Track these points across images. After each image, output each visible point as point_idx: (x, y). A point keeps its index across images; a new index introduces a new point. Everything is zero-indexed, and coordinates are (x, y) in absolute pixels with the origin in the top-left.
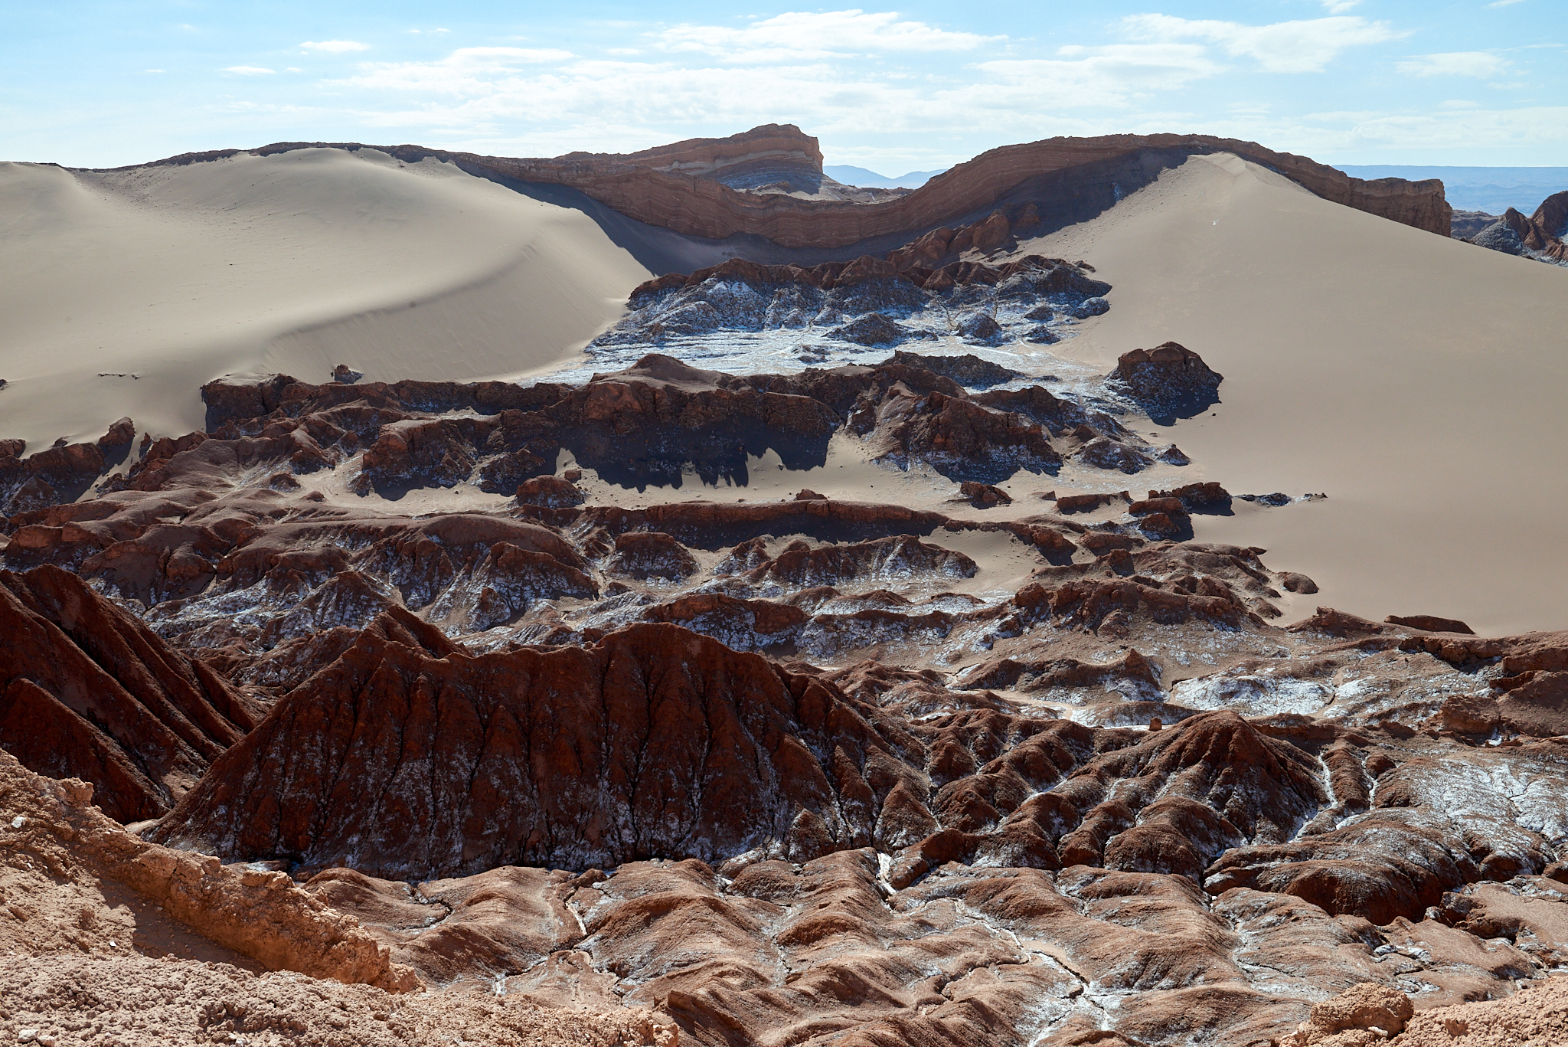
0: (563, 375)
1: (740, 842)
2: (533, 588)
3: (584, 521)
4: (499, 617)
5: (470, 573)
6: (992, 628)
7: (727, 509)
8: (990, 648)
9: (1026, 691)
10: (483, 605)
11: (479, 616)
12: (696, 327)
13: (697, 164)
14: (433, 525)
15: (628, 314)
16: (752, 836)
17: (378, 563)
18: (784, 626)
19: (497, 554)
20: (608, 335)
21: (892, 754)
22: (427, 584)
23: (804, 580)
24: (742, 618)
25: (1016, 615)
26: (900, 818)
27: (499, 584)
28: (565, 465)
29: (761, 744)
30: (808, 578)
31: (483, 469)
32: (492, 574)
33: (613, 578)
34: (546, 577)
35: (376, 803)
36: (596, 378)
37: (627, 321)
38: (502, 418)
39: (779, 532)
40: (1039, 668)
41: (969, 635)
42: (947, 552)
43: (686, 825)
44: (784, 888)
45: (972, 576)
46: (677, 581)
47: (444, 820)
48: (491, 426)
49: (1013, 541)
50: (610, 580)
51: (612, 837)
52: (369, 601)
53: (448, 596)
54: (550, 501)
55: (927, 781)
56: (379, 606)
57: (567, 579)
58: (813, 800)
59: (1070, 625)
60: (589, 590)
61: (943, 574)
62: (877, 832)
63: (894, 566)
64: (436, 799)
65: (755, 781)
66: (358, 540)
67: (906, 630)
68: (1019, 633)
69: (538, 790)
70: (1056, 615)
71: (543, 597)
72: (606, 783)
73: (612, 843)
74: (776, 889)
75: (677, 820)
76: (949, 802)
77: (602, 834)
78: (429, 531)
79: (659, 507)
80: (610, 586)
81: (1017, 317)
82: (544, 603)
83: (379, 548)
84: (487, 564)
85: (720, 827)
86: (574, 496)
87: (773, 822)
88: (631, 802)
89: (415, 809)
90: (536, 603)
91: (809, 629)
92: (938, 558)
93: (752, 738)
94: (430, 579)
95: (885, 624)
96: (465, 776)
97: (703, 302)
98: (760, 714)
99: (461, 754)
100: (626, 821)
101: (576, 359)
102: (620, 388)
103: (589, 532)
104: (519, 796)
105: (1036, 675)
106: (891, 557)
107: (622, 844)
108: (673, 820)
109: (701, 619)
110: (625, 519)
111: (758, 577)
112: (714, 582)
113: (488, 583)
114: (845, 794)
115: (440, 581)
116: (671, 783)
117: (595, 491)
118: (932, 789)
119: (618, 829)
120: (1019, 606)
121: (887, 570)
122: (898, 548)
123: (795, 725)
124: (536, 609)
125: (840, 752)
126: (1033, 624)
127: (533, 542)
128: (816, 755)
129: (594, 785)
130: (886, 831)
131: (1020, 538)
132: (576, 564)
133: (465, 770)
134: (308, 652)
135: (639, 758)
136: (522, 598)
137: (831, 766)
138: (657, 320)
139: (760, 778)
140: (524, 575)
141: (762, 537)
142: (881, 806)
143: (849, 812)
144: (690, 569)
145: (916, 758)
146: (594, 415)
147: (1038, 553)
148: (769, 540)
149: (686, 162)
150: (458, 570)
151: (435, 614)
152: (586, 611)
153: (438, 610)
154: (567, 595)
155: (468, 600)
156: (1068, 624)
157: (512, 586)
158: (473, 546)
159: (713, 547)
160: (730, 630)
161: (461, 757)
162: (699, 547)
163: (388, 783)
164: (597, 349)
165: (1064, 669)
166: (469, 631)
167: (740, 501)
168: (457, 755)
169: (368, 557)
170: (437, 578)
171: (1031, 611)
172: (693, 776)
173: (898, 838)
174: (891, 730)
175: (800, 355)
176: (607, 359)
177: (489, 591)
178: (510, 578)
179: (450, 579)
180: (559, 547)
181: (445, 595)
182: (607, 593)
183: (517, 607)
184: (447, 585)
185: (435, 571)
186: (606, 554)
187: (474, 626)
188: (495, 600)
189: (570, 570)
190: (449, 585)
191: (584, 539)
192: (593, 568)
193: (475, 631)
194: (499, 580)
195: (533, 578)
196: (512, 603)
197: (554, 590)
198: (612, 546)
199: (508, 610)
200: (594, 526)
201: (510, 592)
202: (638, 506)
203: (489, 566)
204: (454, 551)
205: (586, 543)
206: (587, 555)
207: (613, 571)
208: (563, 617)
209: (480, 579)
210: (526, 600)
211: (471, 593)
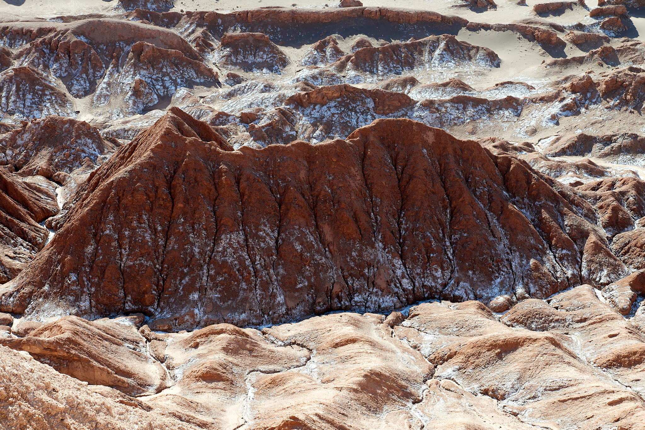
1: (491, 285)
2: (171, 78)
3: (187, 22)
4: (150, 102)
5: (118, 67)
6: (555, 108)
7: (302, 14)
8: (557, 124)
9: (600, 157)
10: (136, 93)
11: (134, 103)
14: (79, 27)
16: (499, 280)
17: (38, 59)
18: (397, 109)
19: (138, 52)
21: (575, 213)
22: (84, 76)
23: (377, 70)
24: (364, 103)
25: (574, 99)
26: (600, 262)
27: (144, 76)
29: (489, 210)
30: (380, 68)
32: (136, 67)
33: (227, 69)
34: (179, 70)
35: (205, 267)
39: (346, 33)
40: (608, 141)
41: (537, 114)
42: (478, 48)
43: (448, 274)
44: (557, 321)
45: (498, 66)
46: (276, 71)
47: (264, 279)
49: (519, 38)
50: (225, 72)
51: (395, 285)
52: (43, 91)
53: (105, 86)
55: (604, 233)
56: (51, 94)
57: (195, 71)
58: (534, 251)
59: (619, 107)
60: (213, 80)
61: (477, 65)
62: (584, 272)
63: (442, 58)
64: (253, 262)
65: (491, 238)
66: (15, 39)
67: (489, 111)
68: (578, 113)
69: (330, 252)
70: (605, 99)
71: (181, 85)
72: (380, 244)
73: (396, 290)
74: (551, 321)
75: (440, 270)
76: (629, 248)
77: (388, 283)
78: (77, 32)
79: (247, 12)
80: (228, 75)
82: (183, 90)
83: (37, 46)
84: (131, 59)
85: (473, 274)
87: (511, 268)
88: (402, 257)
89: (238, 270)
90: (177, 91)
91: (417, 111)
93: (482, 206)
94: (86, 72)
95: (474, 106)
96: (272, 243)
98: (485, 187)
99: (266, 226)
100: (403, 273)
103: (193, 32)
104: (317, 257)
105: (606, 144)
106: (438, 52)
107: (404, 290)
108: (436, 270)
109: (333, 104)
110: (220, 21)
111: (342, 67)
113: (135, 74)
114: (556, 245)
115: (94, 73)
116: (431, 242)
118: (607, 237)
119: (398, 279)
120: (574, 92)
121: (437, 62)
122: (442, 45)
123: (507, 194)
124: (178, 95)
125: (545, 215)
126: (587, 106)
127: (162, 41)
128: (527, 215)
129: (373, 247)
130: (591, 272)
131: (525, 36)
132: (197, 58)
133: (271, 238)
134: (27, 136)
135: (399, 224)
136: (164, 87)
137: (540, 223)
139: (494, 236)
140: (162, 68)
141: (334, 36)
142: (582, 253)
143: (561, 259)
144: (284, 62)
145: (591, 216)
147: (540, 48)
148: (339, 38)
150: (107, 65)
151: (97, 100)
152: (218, 96)
153: (99, 97)
154: (198, 84)
155: (122, 89)
156: (616, 106)
157: (154, 77)
158: (115, 46)
159: (295, 43)
160: (356, 112)
161: (266, 229)
162: (286, 45)
163: (212, 251)
165: (628, 141)
166: (129, 113)
167: (294, 5)
168: (262, 227)
169: (28, 54)
170: (91, 71)
171: (584, 94)
172: (444, 236)
173: (603, 276)
174: (570, 196)
177: (141, 82)
178: (151, 70)
179: (102, 72)
180: (182, 45)
181: (102, 85)
182: (226, 81)
183: (162, 94)
184: (101, 76)
185: (88, 65)
186: (213, 50)
187: (132, 110)
188: (145, 88)
189: (196, 63)
190: (102, 77)
191: (192, 37)
192: (208, 61)
193: (134, 113)
194: (143, 72)
195: (169, 70)
196: (157, 90)
197: (187, 80)
198: (216, 44)
199: (155, 96)
200: (197, 27)
201: (154, 82)
202: (217, 9)
203: (132, 61)
204: (100, 49)
205: (195, 40)
206: (199, 50)
207: (224, 64)
208: (201, 102)
209: (128, 72)
210: (168, 88)
211: (123, 83)
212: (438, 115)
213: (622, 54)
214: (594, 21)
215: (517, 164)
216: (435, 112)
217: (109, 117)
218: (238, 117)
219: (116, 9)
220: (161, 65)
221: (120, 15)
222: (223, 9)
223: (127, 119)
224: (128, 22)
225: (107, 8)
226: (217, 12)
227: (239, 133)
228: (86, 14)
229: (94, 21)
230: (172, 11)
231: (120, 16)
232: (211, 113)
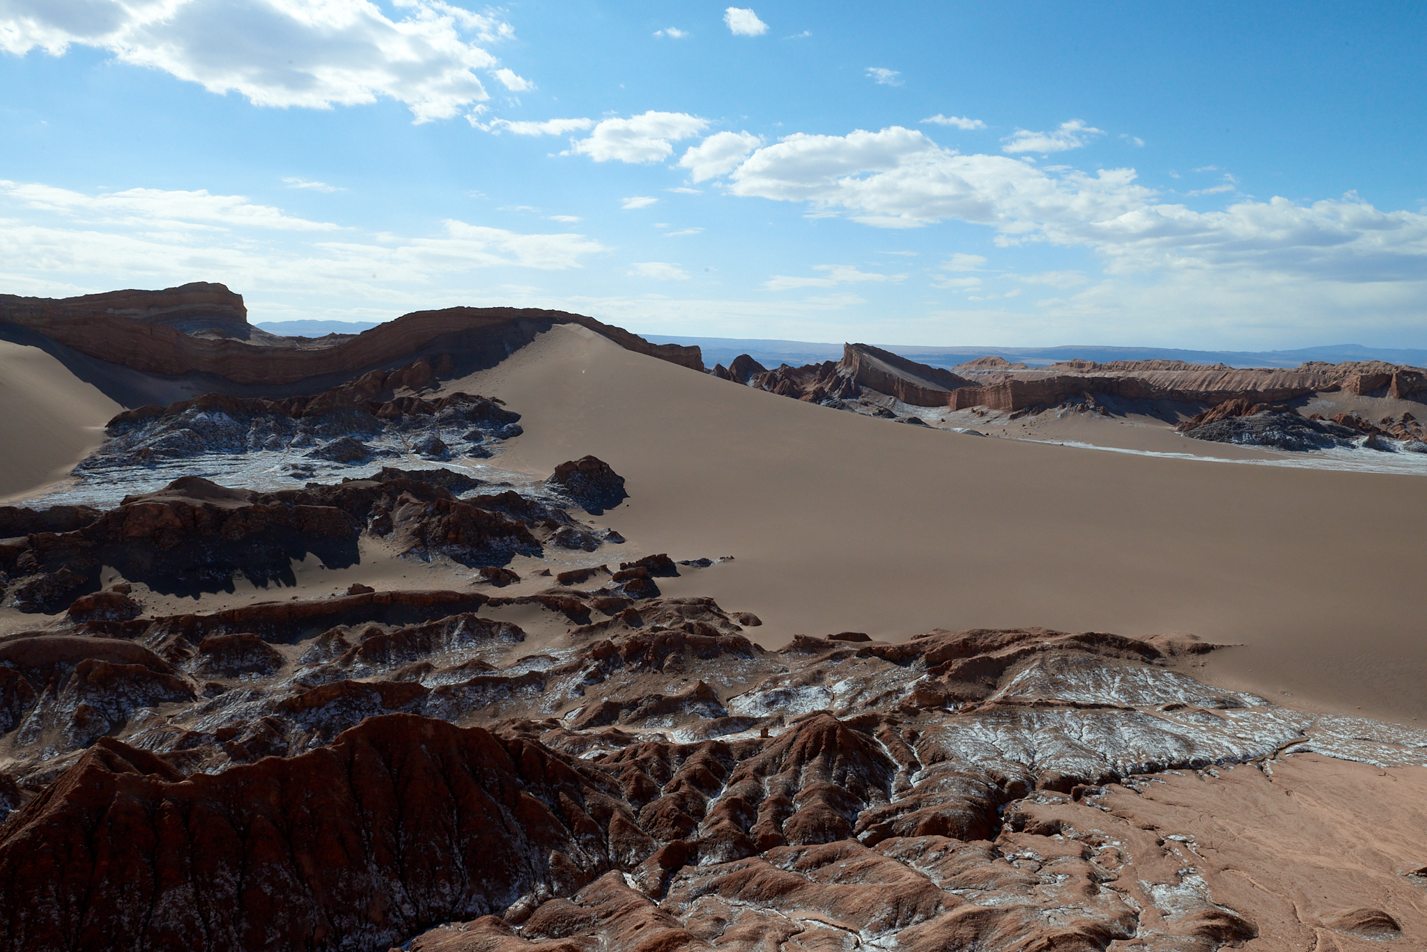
0: (56, 497)
1: (509, 891)
2: (129, 699)
3: (157, 631)
4: (98, 731)
5: (56, 693)
6: (579, 678)
7: (300, 607)
8: (583, 694)
9: (628, 723)
10: (79, 721)
11: (76, 735)
12: (184, 451)
13: (132, 310)
15: (109, 441)
16: (517, 884)
18: (408, 700)
19: (84, 673)
20: (93, 458)
21: (598, 790)
22: (6, 710)
23: (390, 659)
24: (369, 699)
25: (597, 666)
26: (627, 841)
27: (92, 700)
28: (110, 580)
29: (501, 803)
30: (393, 657)
31: (20, 591)
32: (81, 691)
33: (205, 679)
34: (141, 687)
35: (138, 940)
36: (128, 499)
37: (110, 446)
38: (31, 541)
39: (353, 621)
40: (633, 705)
41: (562, 686)
42: (500, 624)
43: (457, 887)
44: (582, 921)
45: (523, 640)
46: (270, 674)
47: (221, 940)
48: (19, 549)
49: (543, 609)
50: (203, 683)
51: (394, 914)
53: (35, 719)
54: (108, 615)
55: (629, 807)
57: (163, 686)
58: (555, 841)
59: (641, 668)
60: (186, 694)
61: (501, 641)
62: (611, 856)
63: (461, 639)
64: (206, 920)
65: (506, 836)
67: (510, 689)
68: (602, 680)
69: (310, 887)
70: (628, 663)
71: (142, 705)
72: (375, 866)
73: (395, 920)
74: (575, 923)
75: (448, 885)
76: (656, 820)
77: (385, 914)
79: (234, 611)
80: (207, 686)
81: (456, 439)
82: (145, 712)
84: (74, 682)
85: (487, 882)
86: (132, 608)
87: (531, 867)
88: (402, 878)
89: (185, 936)
90: (137, 713)
91: (431, 700)
92: (494, 629)
93: (493, 799)
94: (9, 704)
95: (494, 687)
96: (232, 891)
97: (187, 430)
98: (495, 777)
99: (224, 870)
100: (403, 897)
101: (64, 482)
102: (160, 509)
103: (164, 640)
104: (293, 897)
105: (632, 709)
106: (457, 632)
107: (405, 918)
108: (444, 886)
109: (332, 704)
110: (199, 624)
111: (348, 661)
112: (305, 671)
113: (79, 700)
114: (578, 830)
115: (21, 705)
116: (436, 852)
117: (149, 601)
118: (634, 811)
119: (397, 906)
120: (596, 659)
121: (456, 643)
122: (461, 625)
123: (521, 781)
124: (138, 718)
125: (564, 797)
126: (611, 672)
127: (118, 656)
128: (545, 802)
129: (365, 871)
130: (618, 854)
131: (549, 606)
132: (166, 671)
133: (231, 885)
135: (398, 837)
136: (119, 710)
137: (560, 809)
138: (142, 445)
139: (509, 832)
140: (117, 688)
141: (339, 627)
142: (607, 835)
143: (586, 845)
144: (279, 662)
145: (614, 791)
146: (134, 533)
147: (565, 617)
148: (345, 629)
149: (121, 308)
150: (40, 692)
151: (23, 738)
152: (191, 713)
153: (25, 735)
154: (165, 701)
155: (59, 720)
156: (639, 668)
157: (106, 700)
158: (53, 667)
159: (292, 640)
160: (361, 710)
161: (225, 873)
162: (281, 642)
163: (148, 916)
164: (86, 472)
165: (653, 703)
166: (68, 750)
167: (294, 598)
168: (220, 872)
170: (17, 703)
171: (606, 660)
172: (451, 842)
173: (631, 856)
174: (591, 772)
175: (291, 472)
176: (98, 481)
177: (86, 708)
178: (103, 692)
179: (32, 702)
180: (148, 658)
181: (31, 719)
182: (204, 694)
183: (116, 720)
184: (30, 708)
185: (13, 696)
186: (189, 658)
187: (73, 744)
188: (92, 715)
189: (164, 677)
190: (33, 708)
191: (162, 646)
192: (182, 672)
193: (74, 749)
194: (90, 696)
195: (127, 689)
196: (109, 716)
197: (151, 698)
198: (193, 650)
199: (106, 723)
200: (169, 634)
201: (106, 706)
202: (199, 611)
203: (76, 684)
204: (32, 674)
205: (165, 650)
206: (171, 661)
207: (203, 673)
208: (169, 723)
209: (69, 698)
210: (125, 711)
211: (62, 713)
212: (455, 701)
213: (645, 615)
214: (618, 585)
215: (530, 746)
216: (451, 699)
217: (38, 758)
218: (213, 735)
219: (61, 623)
220: (115, 685)
221: (66, 630)
222: (206, 611)
223: (64, 757)
224: (76, 637)
225: (50, 623)
226: (198, 614)
227: (214, 755)
228: (20, 632)
229: (25, 641)
230: (138, 618)
231: (67, 632)
232: (178, 736)
